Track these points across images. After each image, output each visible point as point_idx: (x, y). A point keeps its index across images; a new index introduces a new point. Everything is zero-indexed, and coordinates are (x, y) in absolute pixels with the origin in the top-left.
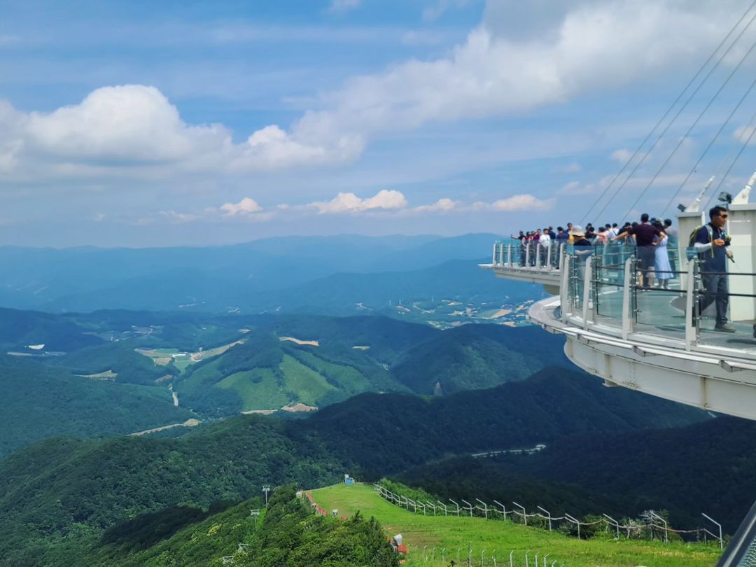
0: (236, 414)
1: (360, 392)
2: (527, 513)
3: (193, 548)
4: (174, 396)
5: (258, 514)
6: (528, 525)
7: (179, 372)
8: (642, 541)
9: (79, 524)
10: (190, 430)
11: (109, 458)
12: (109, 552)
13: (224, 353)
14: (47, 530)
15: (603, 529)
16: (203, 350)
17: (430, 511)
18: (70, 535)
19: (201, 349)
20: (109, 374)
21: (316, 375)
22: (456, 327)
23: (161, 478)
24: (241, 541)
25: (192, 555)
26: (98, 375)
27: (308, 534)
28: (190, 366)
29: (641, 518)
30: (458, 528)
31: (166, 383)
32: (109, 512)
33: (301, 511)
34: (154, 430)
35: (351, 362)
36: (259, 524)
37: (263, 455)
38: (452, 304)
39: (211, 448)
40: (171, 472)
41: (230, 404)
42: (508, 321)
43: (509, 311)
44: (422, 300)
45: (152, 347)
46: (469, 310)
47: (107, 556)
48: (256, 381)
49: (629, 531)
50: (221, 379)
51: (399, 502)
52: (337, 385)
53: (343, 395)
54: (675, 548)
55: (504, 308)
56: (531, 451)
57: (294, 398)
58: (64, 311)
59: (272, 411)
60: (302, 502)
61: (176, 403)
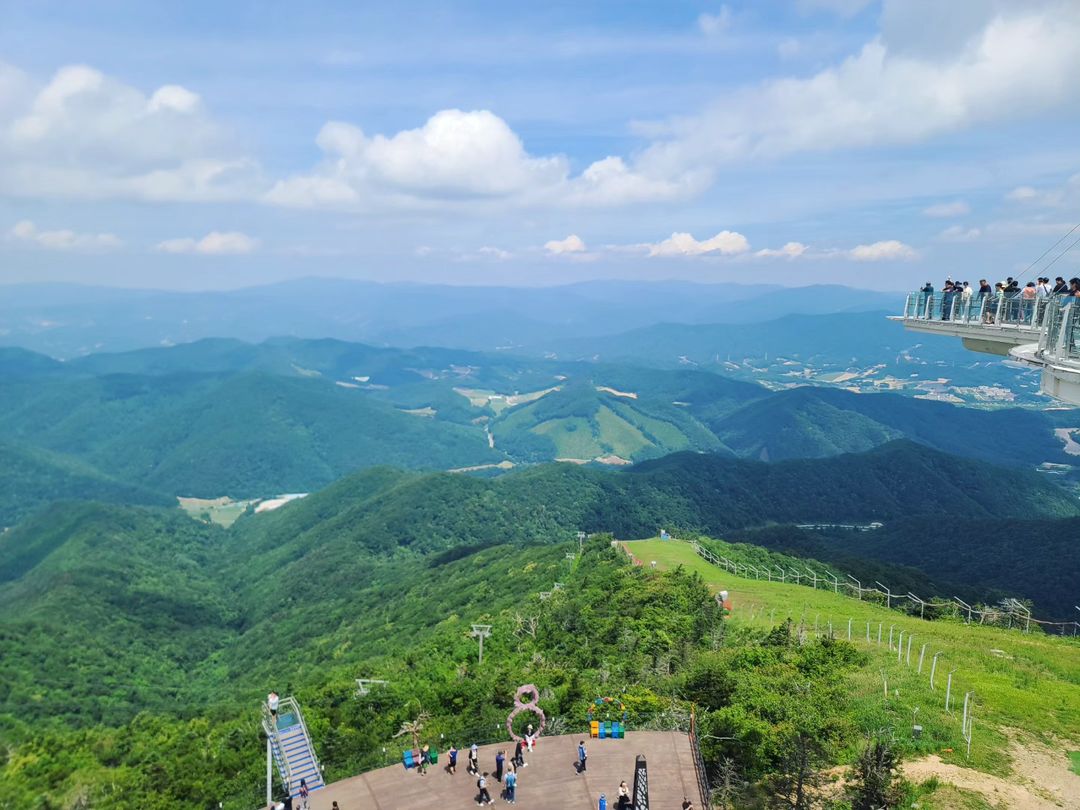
0: (550, 461)
1: (678, 450)
2: (862, 587)
3: (509, 582)
4: (490, 437)
5: (573, 557)
6: (862, 599)
7: (495, 414)
8: (997, 629)
9: (402, 548)
10: (504, 472)
11: (429, 491)
12: (431, 576)
13: (539, 399)
14: (374, 548)
15: (950, 612)
16: (519, 394)
17: (752, 575)
18: (395, 557)
19: (517, 392)
20: (429, 411)
21: (633, 429)
22: (791, 389)
23: (477, 515)
24: (556, 581)
25: (509, 588)
26: (419, 411)
27: (628, 581)
28: (505, 409)
29: (1000, 605)
30: (783, 593)
31: (482, 424)
32: (429, 541)
33: (616, 559)
34: (470, 469)
35: (670, 418)
36: (574, 567)
37: (575, 503)
38: (788, 363)
39: (524, 490)
40: (487, 510)
41: (545, 450)
42: (852, 386)
43: (856, 375)
44: (754, 357)
45: (470, 387)
46: (807, 371)
47: (430, 579)
48: (570, 430)
49: (983, 617)
50: (536, 424)
51: (719, 562)
52: (654, 441)
53: (659, 452)
54: (1037, 639)
55: (849, 371)
56: (865, 529)
57: (609, 450)
58: (387, 345)
59: (585, 461)
60: (618, 551)
61: (491, 445)
